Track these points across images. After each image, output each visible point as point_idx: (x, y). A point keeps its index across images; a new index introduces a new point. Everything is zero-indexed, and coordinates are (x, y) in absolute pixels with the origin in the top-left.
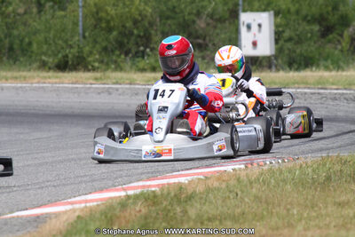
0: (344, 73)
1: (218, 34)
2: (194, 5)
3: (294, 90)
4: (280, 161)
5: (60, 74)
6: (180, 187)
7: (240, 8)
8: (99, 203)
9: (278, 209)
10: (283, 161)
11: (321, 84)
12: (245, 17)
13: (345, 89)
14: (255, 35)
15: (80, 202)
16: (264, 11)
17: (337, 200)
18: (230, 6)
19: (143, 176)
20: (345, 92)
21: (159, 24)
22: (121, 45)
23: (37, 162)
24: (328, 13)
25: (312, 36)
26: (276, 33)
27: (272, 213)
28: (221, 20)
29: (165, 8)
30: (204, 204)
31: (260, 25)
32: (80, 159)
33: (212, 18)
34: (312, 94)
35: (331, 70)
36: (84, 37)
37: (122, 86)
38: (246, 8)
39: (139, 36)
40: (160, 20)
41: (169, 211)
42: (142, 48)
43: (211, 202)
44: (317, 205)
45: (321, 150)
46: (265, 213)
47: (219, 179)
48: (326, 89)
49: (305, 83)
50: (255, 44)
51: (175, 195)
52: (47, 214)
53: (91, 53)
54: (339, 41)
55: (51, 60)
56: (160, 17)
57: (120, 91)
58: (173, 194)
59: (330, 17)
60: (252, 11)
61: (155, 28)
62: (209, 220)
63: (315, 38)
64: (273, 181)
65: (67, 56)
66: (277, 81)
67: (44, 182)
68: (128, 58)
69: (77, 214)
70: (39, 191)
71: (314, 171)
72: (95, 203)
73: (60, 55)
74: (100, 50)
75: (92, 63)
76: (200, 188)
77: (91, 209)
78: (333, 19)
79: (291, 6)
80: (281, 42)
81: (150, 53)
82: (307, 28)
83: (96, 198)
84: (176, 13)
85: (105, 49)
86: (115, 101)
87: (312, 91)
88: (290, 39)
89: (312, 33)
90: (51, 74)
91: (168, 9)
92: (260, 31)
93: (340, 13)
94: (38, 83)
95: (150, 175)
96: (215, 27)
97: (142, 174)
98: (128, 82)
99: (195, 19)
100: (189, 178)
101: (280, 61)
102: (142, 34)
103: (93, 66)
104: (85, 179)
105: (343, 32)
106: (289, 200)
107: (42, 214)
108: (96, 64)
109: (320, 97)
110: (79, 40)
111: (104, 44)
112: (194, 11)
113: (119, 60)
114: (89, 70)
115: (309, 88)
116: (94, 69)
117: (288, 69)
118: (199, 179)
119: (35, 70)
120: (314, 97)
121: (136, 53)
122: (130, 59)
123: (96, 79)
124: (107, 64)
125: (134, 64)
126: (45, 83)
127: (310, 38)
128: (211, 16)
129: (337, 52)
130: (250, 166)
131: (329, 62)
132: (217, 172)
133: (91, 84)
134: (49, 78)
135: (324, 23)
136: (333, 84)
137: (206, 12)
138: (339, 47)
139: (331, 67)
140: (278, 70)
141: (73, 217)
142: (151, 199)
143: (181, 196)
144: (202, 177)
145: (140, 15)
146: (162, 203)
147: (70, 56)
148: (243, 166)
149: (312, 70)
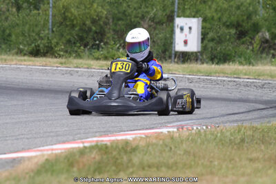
0: (254, 68)
1: (157, 34)
2: (139, 10)
3: (215, 78)
4: (204, 127)
5: (33, 58)
6: (127, 142)
7: (176, 14)
8: (63, 151)
9: (202, 161)
10: (207, 127)
11: (236, 74)
12: (179, 21)
13: (255, 79)
14: (186, 35)
15: (48, 150)
16: (194, 17)
17: (249, 156)
18: (168, 12)
19: (97, 134)
20: (255, 81)
21: (111, 24)
22: (81, 39)
23: (14, 121)
24: (243, 21)
25: (230, 38)
26: (202, 34)
27: (198, 164)
28: (160, 23)
29: (116, 12)
30: (145, 154)
31: (190, 28)
32: (48, 120)
33: (153, 21)
34: (229, 81)
35: (244, 65)
36: (53, 31)
37: (81, 69)
38: (180, 14)
39: (96, 32)
40: (113, 21)
41: (117, 159)
42: (97, 42)
43: (150, 154)
44: (233, 159)
45: (237, 121)
46: (193, 163)
47: (156, 138)
48: (240, 78)
49: (224, 73)
50: (186, 42)
51: (123, 148)
52: (22, 157)
53: (57, 43)
54: (251, 43)
55: (26, 48)
56: (113, 18)
57: (80, 73)
58: (120, 147)
59: (244, 24)
60: (184, 17)
61: (108, 26)
62: (149, 167)
63: (232, 40)
64: (199, 140)
65: (39, 46)
66: (202, 70)
67: (19, 135)
68: (86, 49)
69: (46, 157)
70: (15, 141)
71: (231, 134)
72: (59, 151)
73: (33, 45)
74: (65, 42)
75: (58, 52)
76: (142, 144)
77: (56, 155)
78: (247, 26)
79: (214, 14)
80: (205, 42)
81: (104, 46)
82: (227, 31)
83: (60, 148)
84: (126, 15)
85: (69, 41)
86: (75, 81)
87: (230, 79)
88: (213, 40)
89: (230, 35)
90: (26, 58)
91: (119, 13)
92: (190, 32)
93: (252, 21)
94: (16, 64)
95: (103, 134)
96: (155, 29)
97: (96, 132)
98: (85, 66)
99: (140, 21)
100: (134, 136)
101: (205, 57)
102: (98, 31)
103: (58, 54)
104: (52, 134)
105: (254, 37)
106: (212, 155)
107: (18, 158)
108: (62, 53)
109: (235, 83)
110: (48, 34)
111: (68, 37)
112: (140, 15)
113: (79, 50)
114: (56, 57)
115: (227, 77)
116: (60, 56)
117: (211, 62)
118: (141, 137)
119: (13, 55)
120: (231, 84)
121: (93, 45)
122: (88, 49)
123: (61, 63)
124: (70, 53)
125: (91, 54)
126: (21, 65)
127: (229, 40)
128: (152, 19)
129: (248, 51)
130: (181, 130)
131: (243, 59)
132: (156, 133)
133: (57, 67)
134: (25, 60)
135: (240, 29)
136: (245, 74)
137: (149, 17)
138: (251, 47)
139: (244, 62)
140: (203, 63)
141: (43, 160)
142: (103, 149)
143: (127, 149)
144: (143, 136)
145: (97, 16)
146: (112, 153)
147: (41, 46)
148: (175, 130)
149: (229, 64)
